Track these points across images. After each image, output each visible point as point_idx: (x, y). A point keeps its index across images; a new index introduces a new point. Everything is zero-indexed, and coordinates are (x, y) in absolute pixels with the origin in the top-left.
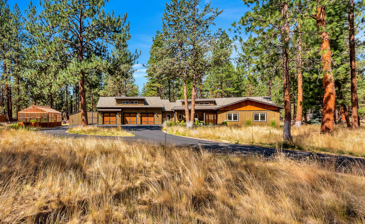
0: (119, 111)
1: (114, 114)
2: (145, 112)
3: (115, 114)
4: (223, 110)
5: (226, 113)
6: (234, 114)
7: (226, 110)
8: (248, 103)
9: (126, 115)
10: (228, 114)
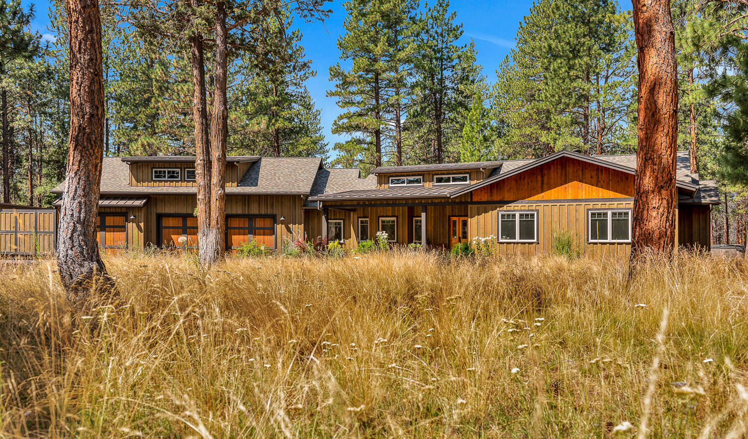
0: (138, 208)
1: (118, 220)
2: (240, 212)
3: (123, 218)
4: (485, 199)
5: (495, 212)
6: (521, 216)
7: (496, 198)
8: (570, 170)
9: (171, 222)
10: (503, 216)
